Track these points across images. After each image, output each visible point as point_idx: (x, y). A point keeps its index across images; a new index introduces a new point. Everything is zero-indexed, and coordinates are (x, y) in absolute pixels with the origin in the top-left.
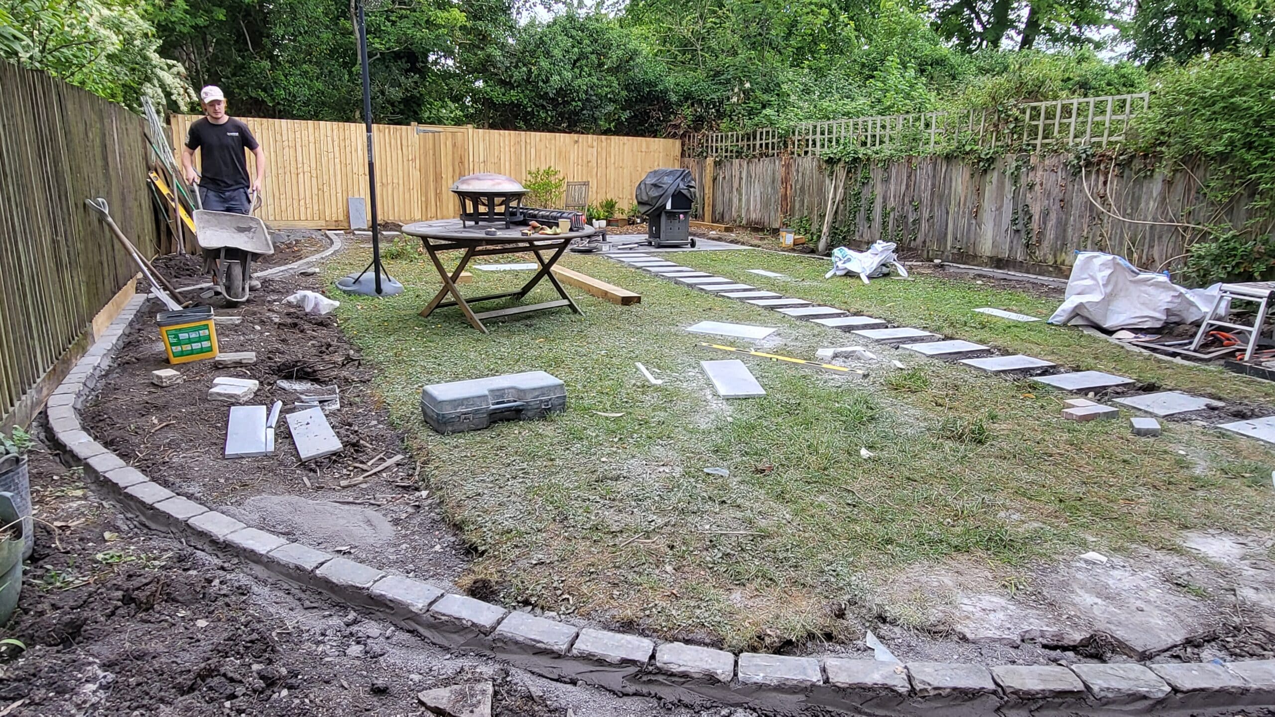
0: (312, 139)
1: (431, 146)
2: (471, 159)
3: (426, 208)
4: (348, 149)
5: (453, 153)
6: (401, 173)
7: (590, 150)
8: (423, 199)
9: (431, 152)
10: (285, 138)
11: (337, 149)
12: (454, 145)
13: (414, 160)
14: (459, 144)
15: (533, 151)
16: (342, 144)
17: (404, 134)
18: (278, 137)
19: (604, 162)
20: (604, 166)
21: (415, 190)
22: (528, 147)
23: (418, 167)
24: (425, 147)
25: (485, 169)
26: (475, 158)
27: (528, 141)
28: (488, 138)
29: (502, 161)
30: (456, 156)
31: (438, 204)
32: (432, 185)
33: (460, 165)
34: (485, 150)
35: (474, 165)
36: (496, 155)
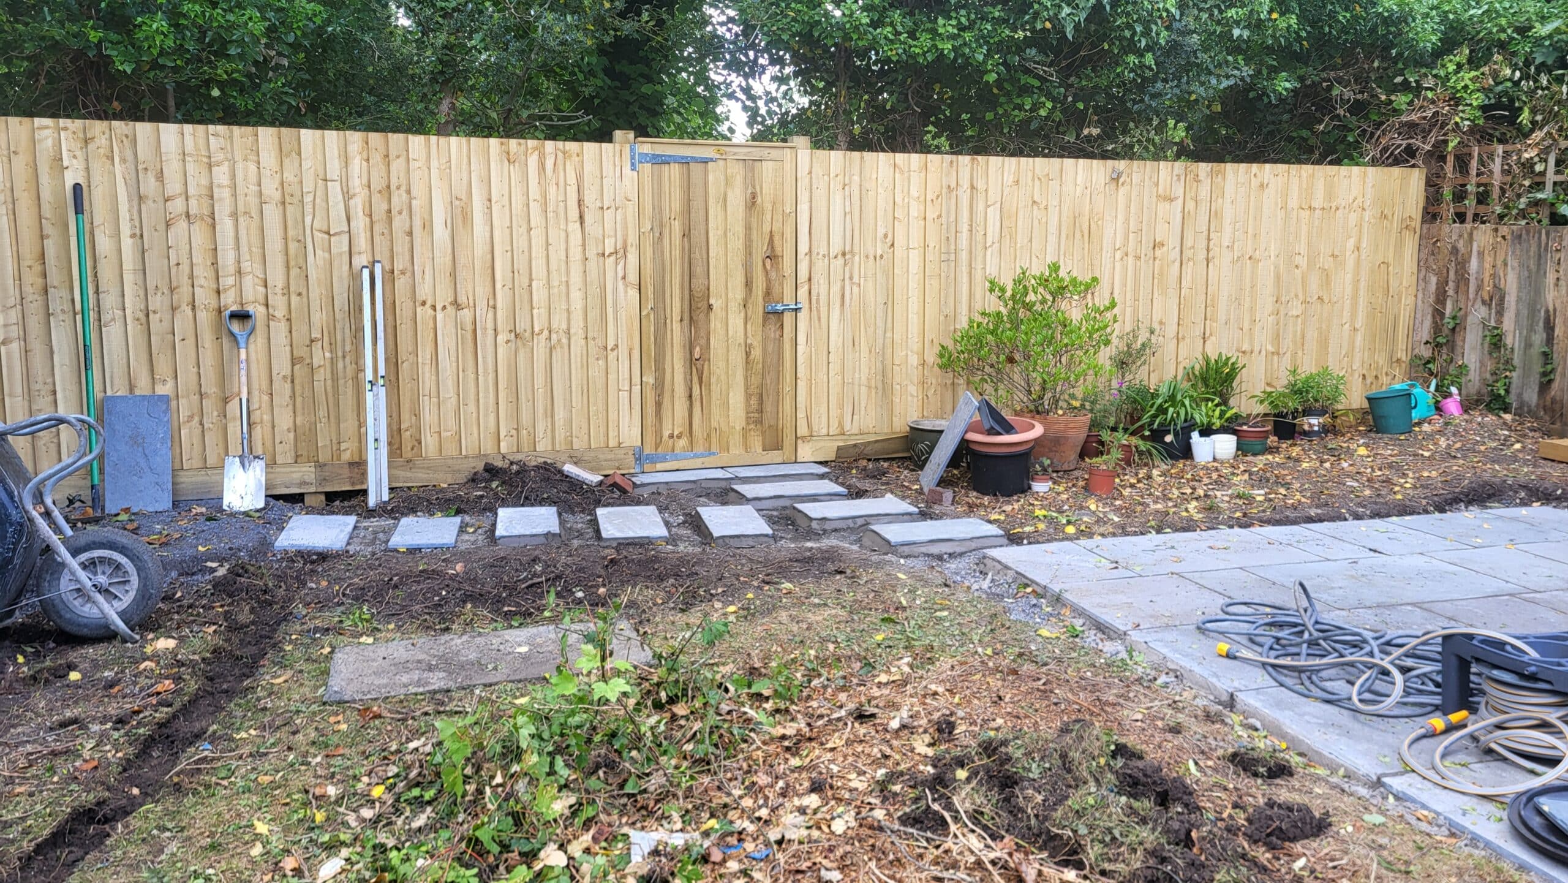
0: (271, 189)
1: (677, 206)
2: (803, 248)
3: (659, 405)
4: (400, 223)
5: (748, 228)
6: (576, 296)
7: (1164, 207)
8: (649, 379)
9: (677, 227)
10: (173, 186)
11: (360, 223)
12: (752, 203)
13: (621, 253)
14: (765, 199)
15: (993, 215)
16: (380, 207)
17: (590, 168)
18: (149, 185)
19: (1202, 244)
20: (1201, 254)
21: (623, 351)
22: (981, 206)
23: (633, 277)
24: (657, 208)
25: (847, 276)
26: (815, 244)
27: (980, 185)
28: (856, 178)
29: (899, 251)
30: (754, 237)
31: (696, 392)
32: (677, 332)
33: (768, 267)
34: (848, 217)
35: (811, 264)
36: (881, 232)
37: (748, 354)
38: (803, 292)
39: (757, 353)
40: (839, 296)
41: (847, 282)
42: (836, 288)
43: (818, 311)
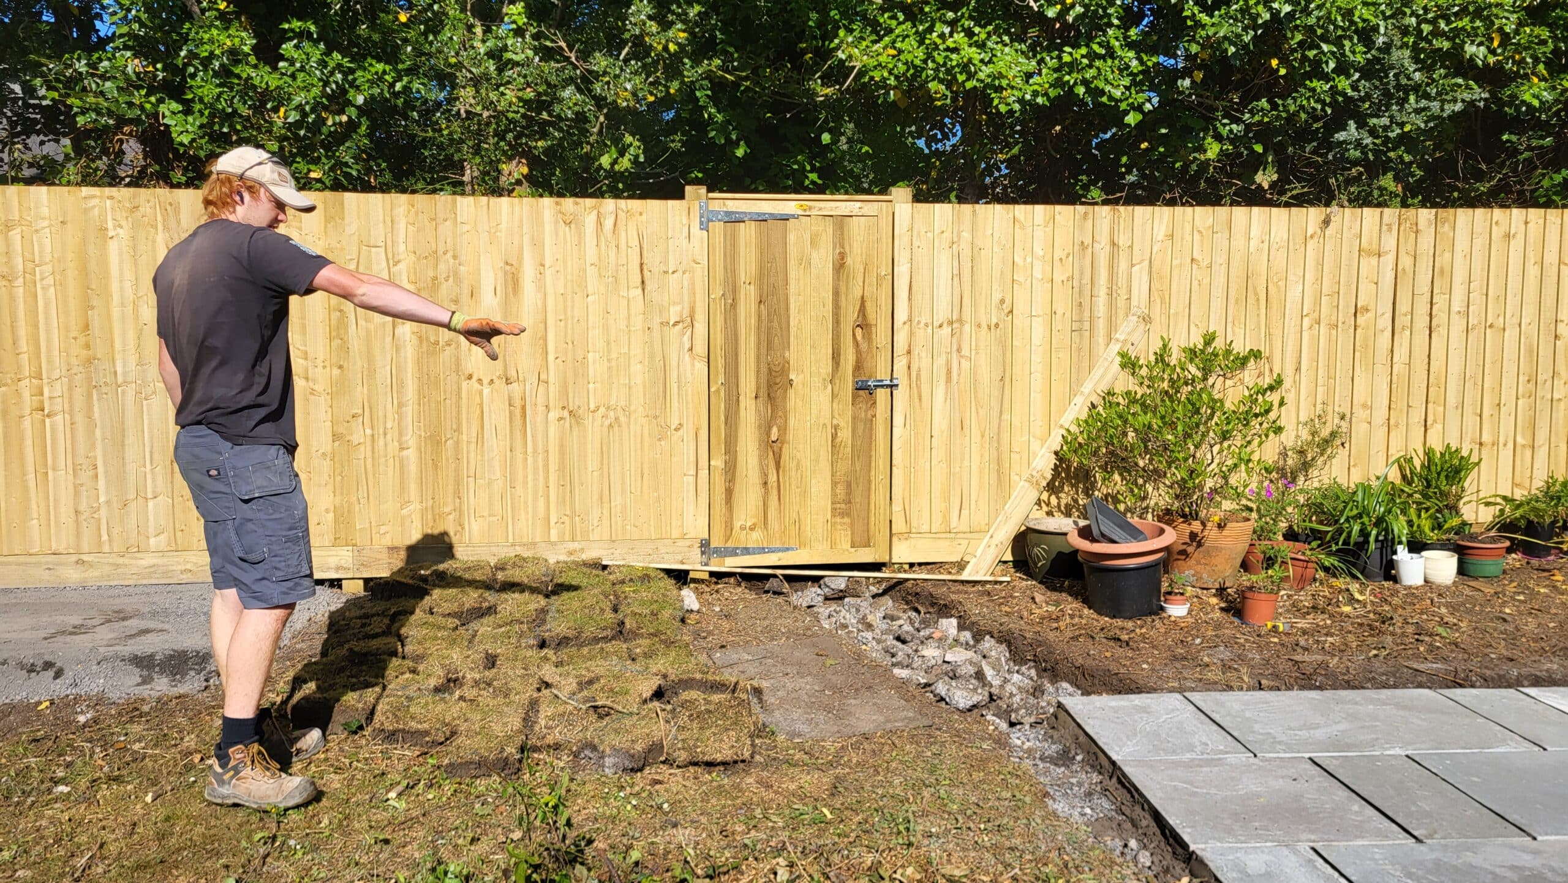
2: (901, 316)
3: (729, 493)
5: (836, 294)
7: (1368, 264)
8: (718, 462)
9: (752, 292)
12: (840, 266)
13: (687, 322)
14: (856, 260)
15: (1140, 276)
17: (654, 230)
19: (1422, 308)
20: (1422, 322)
21: (687, 432)
22: (1123, 265)
23: (701, 348)
24: (729, 273)
25: (955, 348)
26: (915, 313)
27: (1123, 241)
28: (966, 235)
29: (1020, 320)
30: (843, 303)
31: (772, 478)
32: (749, 412)
33: (859, 337)
34: (956, 279)
35: (911, 333)
36: (996, 297)
37: (834, 437)
38: (900, 365)
39: (845, 435)
40: (944, 371)
41: (954, 355)
42: (940, 362)
43: (919, 387)
